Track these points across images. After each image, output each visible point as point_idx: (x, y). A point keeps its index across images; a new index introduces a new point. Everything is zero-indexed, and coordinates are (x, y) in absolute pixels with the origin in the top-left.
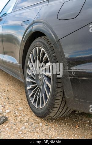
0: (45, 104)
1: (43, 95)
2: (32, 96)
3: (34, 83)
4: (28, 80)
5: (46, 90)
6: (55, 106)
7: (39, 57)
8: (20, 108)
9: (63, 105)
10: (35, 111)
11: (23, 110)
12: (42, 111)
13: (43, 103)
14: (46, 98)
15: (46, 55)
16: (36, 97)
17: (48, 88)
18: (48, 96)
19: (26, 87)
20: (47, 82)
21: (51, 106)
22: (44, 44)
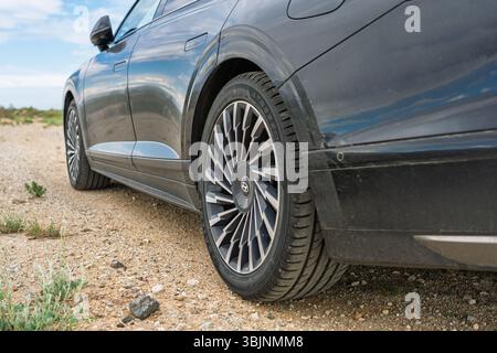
0: (263, 257)
1: (258, 233)
2: (225, 243)
3: (227, 206)
4: (211, 199)
5: (263, 216)
6: (294, 258)
7: (240, 128)
8: (192, 282)
9: (315, 254)
10: (237, 282)
11: (201, 286)
12: (257, 277)
13: (257, 256)
14: (267, 239)
15: (261, 119)
16: (237, 244)
17: (270, 210)
18: (272, 234)
19: (204, 220)
20: (266, 195)
21: (282, 259)
22: (252, 90)
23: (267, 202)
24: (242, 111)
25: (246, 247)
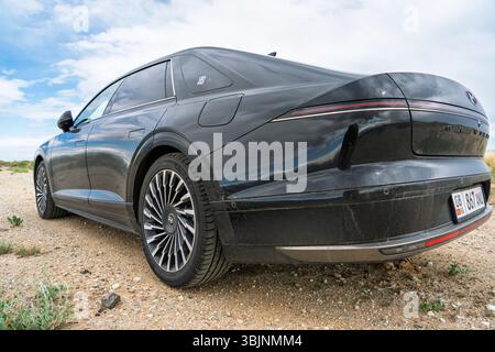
0: (185, 262)
1: (181, 248)
2: (159, 254)
3: (158, 231)
4: (147, 227)
5: (185, 238)
6: (205, 262)
7: (168, 186)
8: (137, 279)
10: (167, 277)
11: (143, 281)
12: (182, 274)
13: (180, 261)
14: (187, 252)
15: (182, 181)
16: (166, 255)
17: (189, 234)
18: (191, 248)
19: (144, 240)
20: (186, 225)
21: (197, 263)
22: (176, 164)
23: (187, 229)
24: (169, 175)
25: (173, 256)
